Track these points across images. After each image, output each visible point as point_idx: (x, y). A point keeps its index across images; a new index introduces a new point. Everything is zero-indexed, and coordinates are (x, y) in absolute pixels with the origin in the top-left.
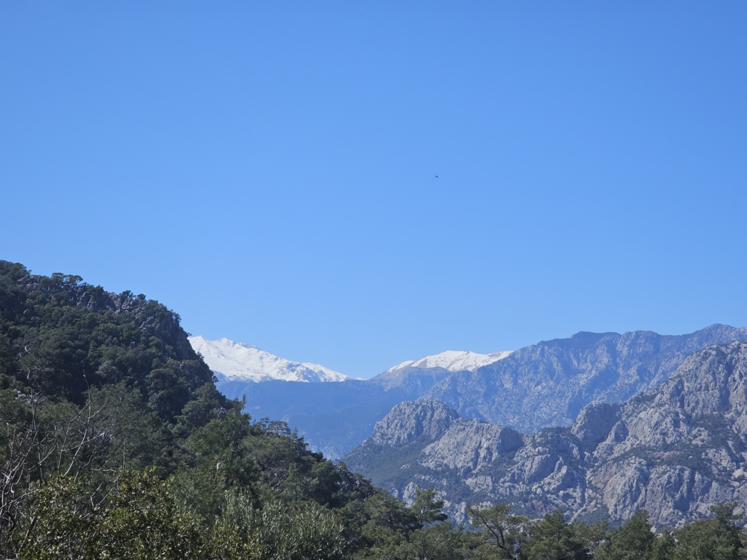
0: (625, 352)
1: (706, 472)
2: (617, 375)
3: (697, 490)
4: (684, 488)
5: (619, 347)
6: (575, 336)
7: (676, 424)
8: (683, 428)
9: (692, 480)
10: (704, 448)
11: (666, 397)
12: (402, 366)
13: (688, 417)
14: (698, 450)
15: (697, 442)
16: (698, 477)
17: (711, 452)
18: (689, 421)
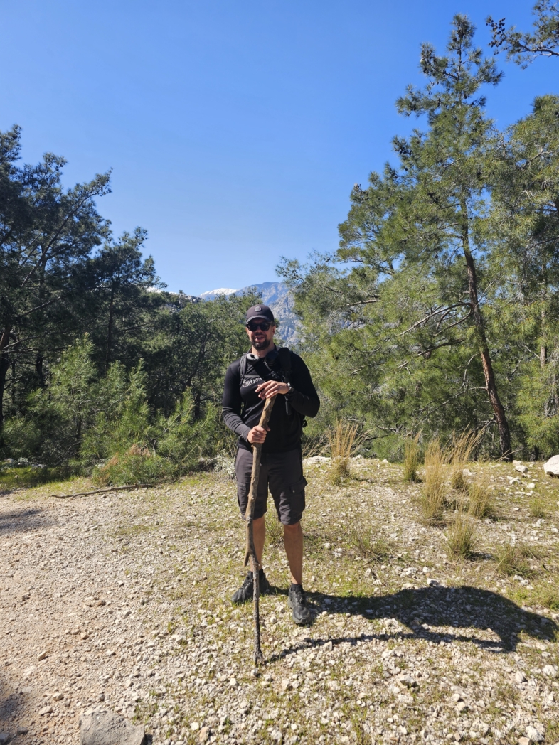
0: (280, 289)
1: (293, 328)
2: (277, 297)
3: (289, 334)
4: (285, 333)
5: (279, 287)
6: (264, 283)
7: (285, 312)
8: (287, 313)
9: (288, 331)
10: (293, 320)
11: (282, 303)
12: (205, 293)
13: (289, 309)
14: (291, 320)
15: (291, 318)
16: (290, 329)
17: (295, 321)
18: (289, 311)
